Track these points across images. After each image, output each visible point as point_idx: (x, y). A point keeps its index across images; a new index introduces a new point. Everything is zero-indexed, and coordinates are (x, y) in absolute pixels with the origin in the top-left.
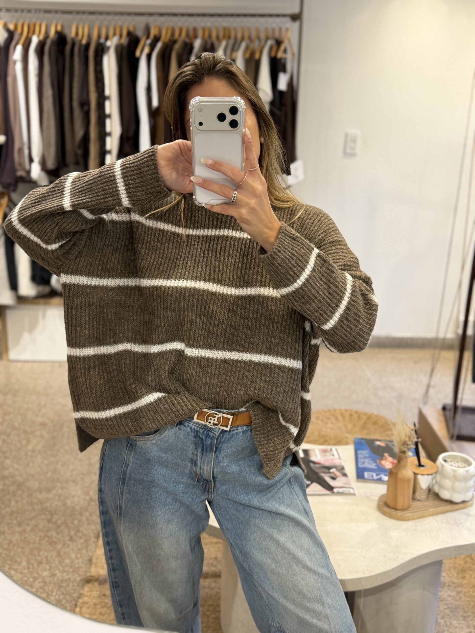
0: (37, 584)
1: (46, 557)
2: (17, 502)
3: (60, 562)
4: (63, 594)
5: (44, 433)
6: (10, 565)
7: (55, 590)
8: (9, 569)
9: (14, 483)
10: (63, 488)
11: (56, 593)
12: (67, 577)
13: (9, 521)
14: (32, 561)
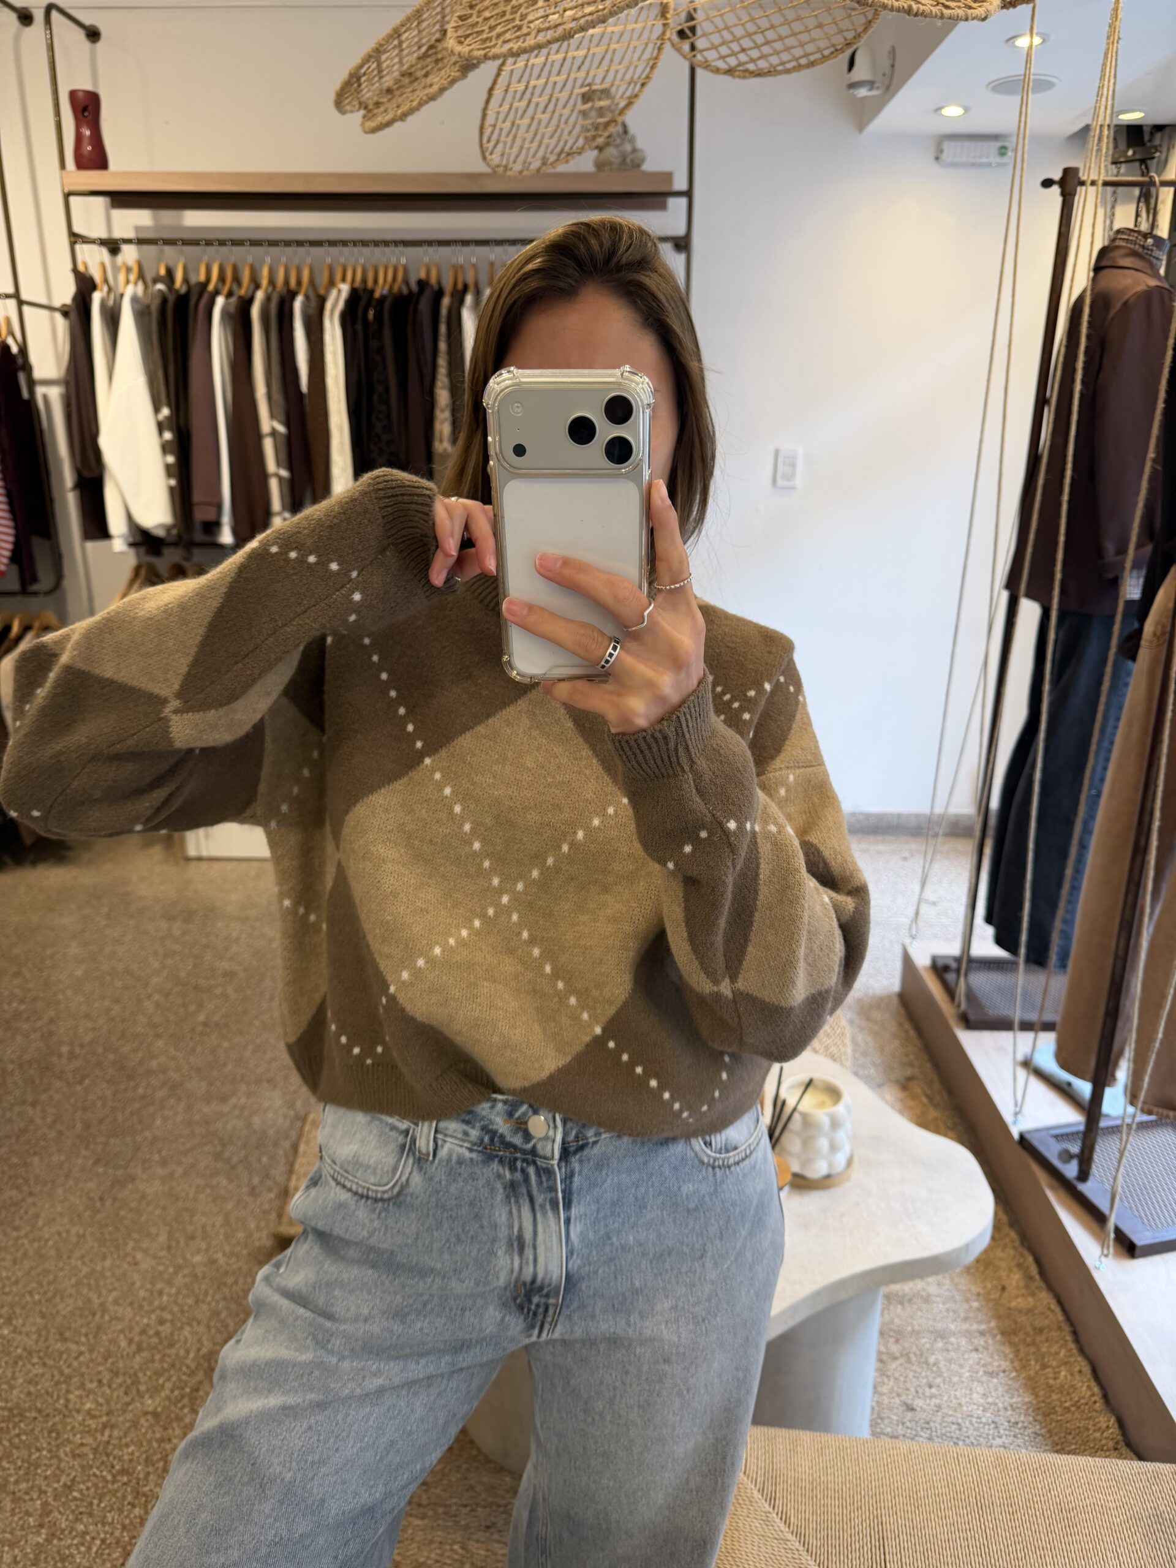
0: (179, 1280)
1: (204, 1227)
2: (165, 1119)
3: (227, 1237)
4: (225, 1299)
5: (230, 991)
6: (136, 1241)
7: (211, 1292)
8: (134, 1248)
9: (164, 1083)
10: (249, 1095)
11: (213, 1297)
12: (234, 1267)
13: (147, 1156)
14: (177, 1235)
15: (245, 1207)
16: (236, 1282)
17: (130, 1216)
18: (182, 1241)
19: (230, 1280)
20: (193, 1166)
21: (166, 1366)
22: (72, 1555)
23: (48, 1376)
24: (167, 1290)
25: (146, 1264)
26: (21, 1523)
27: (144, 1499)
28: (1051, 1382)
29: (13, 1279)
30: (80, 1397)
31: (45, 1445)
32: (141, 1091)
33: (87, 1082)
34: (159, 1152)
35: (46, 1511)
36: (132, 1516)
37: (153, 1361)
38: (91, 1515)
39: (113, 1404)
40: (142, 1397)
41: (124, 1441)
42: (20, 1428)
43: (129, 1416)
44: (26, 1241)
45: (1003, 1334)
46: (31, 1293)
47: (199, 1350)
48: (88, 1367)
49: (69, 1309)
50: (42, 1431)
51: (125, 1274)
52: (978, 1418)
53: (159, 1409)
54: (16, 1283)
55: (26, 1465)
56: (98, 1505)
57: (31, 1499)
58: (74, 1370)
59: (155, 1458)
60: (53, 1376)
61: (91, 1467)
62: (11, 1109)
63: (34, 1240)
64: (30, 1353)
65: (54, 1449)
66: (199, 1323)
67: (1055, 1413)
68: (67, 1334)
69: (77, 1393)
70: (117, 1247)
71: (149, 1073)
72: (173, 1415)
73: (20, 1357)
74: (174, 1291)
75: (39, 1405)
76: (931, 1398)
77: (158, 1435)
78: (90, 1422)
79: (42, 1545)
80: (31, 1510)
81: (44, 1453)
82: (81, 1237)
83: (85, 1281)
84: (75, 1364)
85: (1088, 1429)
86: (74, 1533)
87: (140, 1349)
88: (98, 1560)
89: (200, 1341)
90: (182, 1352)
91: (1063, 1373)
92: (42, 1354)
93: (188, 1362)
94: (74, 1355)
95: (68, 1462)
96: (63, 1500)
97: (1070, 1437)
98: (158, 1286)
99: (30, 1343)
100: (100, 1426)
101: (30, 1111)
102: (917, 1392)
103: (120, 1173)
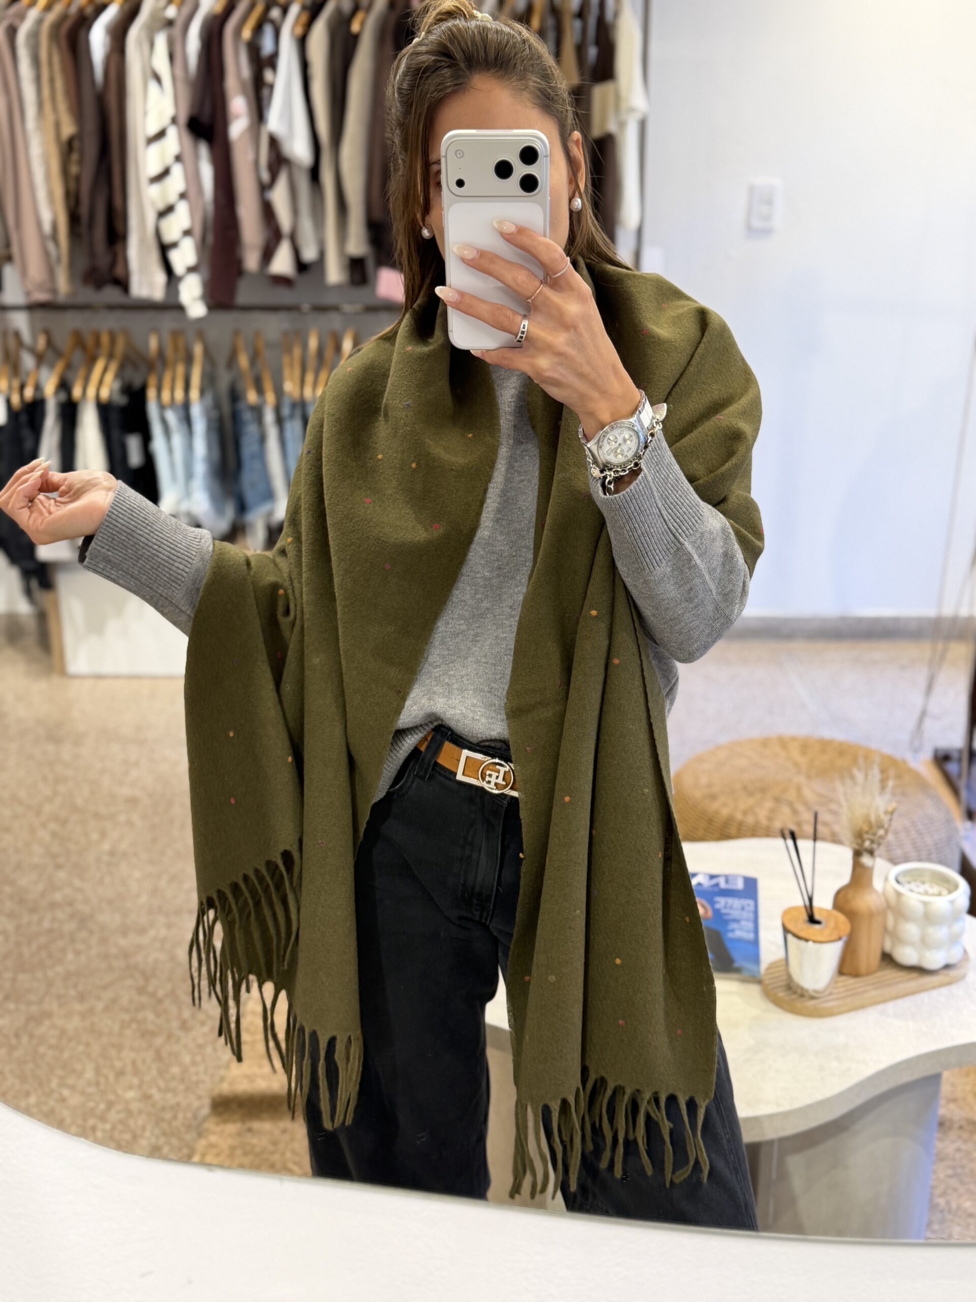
1: (134, 1063)
3: (161, 1073)
4: (164, 1134)
5: (135, 818)
6: (61, 1077)
8: (59, 1085)
11: (152, 1132)
12: (173, 1101)
15: (178, 1041)
16: (175, 1117)
17: (51, 1053)
18: (111, 1077)
19: (168, 1115)
20: (114, 1001)
25: (75, 1100)
34: (75, 986)
70: (41, 1084)
71: (53, 905)
74: (108, 1127)
98: (91, 1122)
103: (34, 1009)
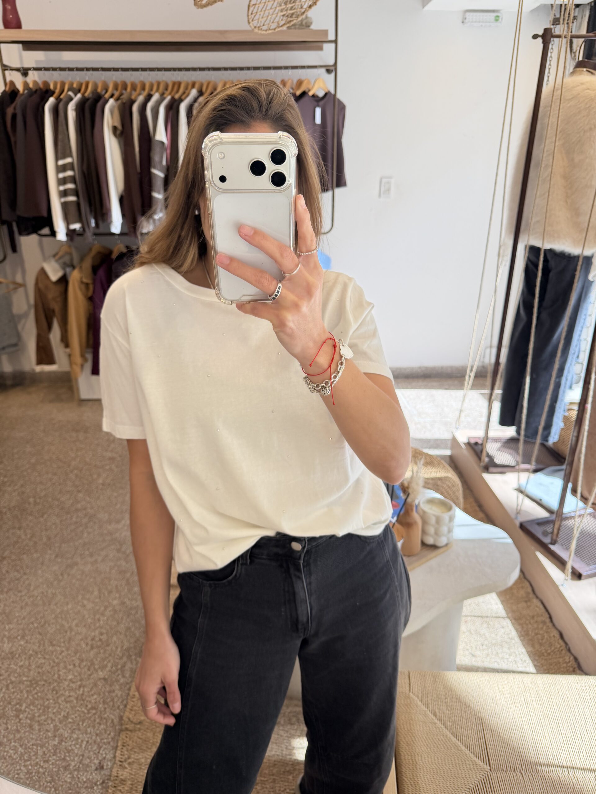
0: (108, 613)
2: (89, 533)
5: (113, 467)
6: (83, 595)
8: (82, 598)
9: (86, 515)
12: (135, 605)
13: (83, 552)
14: (103, 591)
16: (137, 613)
17: (77, 582)
18: (106, 594)
19: (133, 612)
20: (106, 556)
21: (107, 655)
22: (73, 750)
23: (47, 663)
24: (102, 618)
25: (90, 606)
26: (44, 735)
27: (105, 721)
28: (541, 641)
29: (22, 617)
30: (65, 673)
31: (51, 697)
32: (74, 519)
33: (45, 516)
34: (88, 549)
35: (56, 729)
36: (100, 729)
37: (100, 653)
38: (79, 729)
39: (83, 676)
40: (97, 671)
41: (91, 693)
42: (37, 690)
43: (92, 681)
44: (26, 598)
45: (515, 619)
46: (32, 623)
47: (122, 647)
48: (67, 657)
49: (53, 629)
50: (48, 690)
51: (79, 611)
52: (507, 659)
53: (107, 677)
54: (24, 618)
55: (43, 708)
56: (82, 725)
57: (48, 724)
58: (60, 660)
59: (108, 700)
60: (50, 664)
61: (76, 707)
62: (8, 531)
63: (29, 597)
64: (36, 653)
65: (56, 699)
66: (121, 633)
67: (544, 655)
68: (54, 642)
69: (64, 671)
70: (73, 598)
71: (77, 510)
72: (114, 679)
73: (31, 655)
74: (105, 618)
75: (45, 678)
76: (483, 650)
77: (108, 689)
78: (72, 685)
79: (57, 745)
80: (48, 729)
81: (51, 701)
82: (54, 594)
83: (59, 616)
84: (61, 657)
85: (559, 663)
86: (72, 739)
87: (92, 648)
88: (86, 751)
89: (122, 642)
90: (114, 649)
91: (546, 637)
92: (43, 653)
93: (118, 653)
94: (58, 653)
95: (64, 706)
96: (64, 723)
97: (552, 667)
98: (97, 616)
99: (36, 648)
100: (77, 687)
101: (18, 532)
102: (476, 648)
103: (69, 561)
